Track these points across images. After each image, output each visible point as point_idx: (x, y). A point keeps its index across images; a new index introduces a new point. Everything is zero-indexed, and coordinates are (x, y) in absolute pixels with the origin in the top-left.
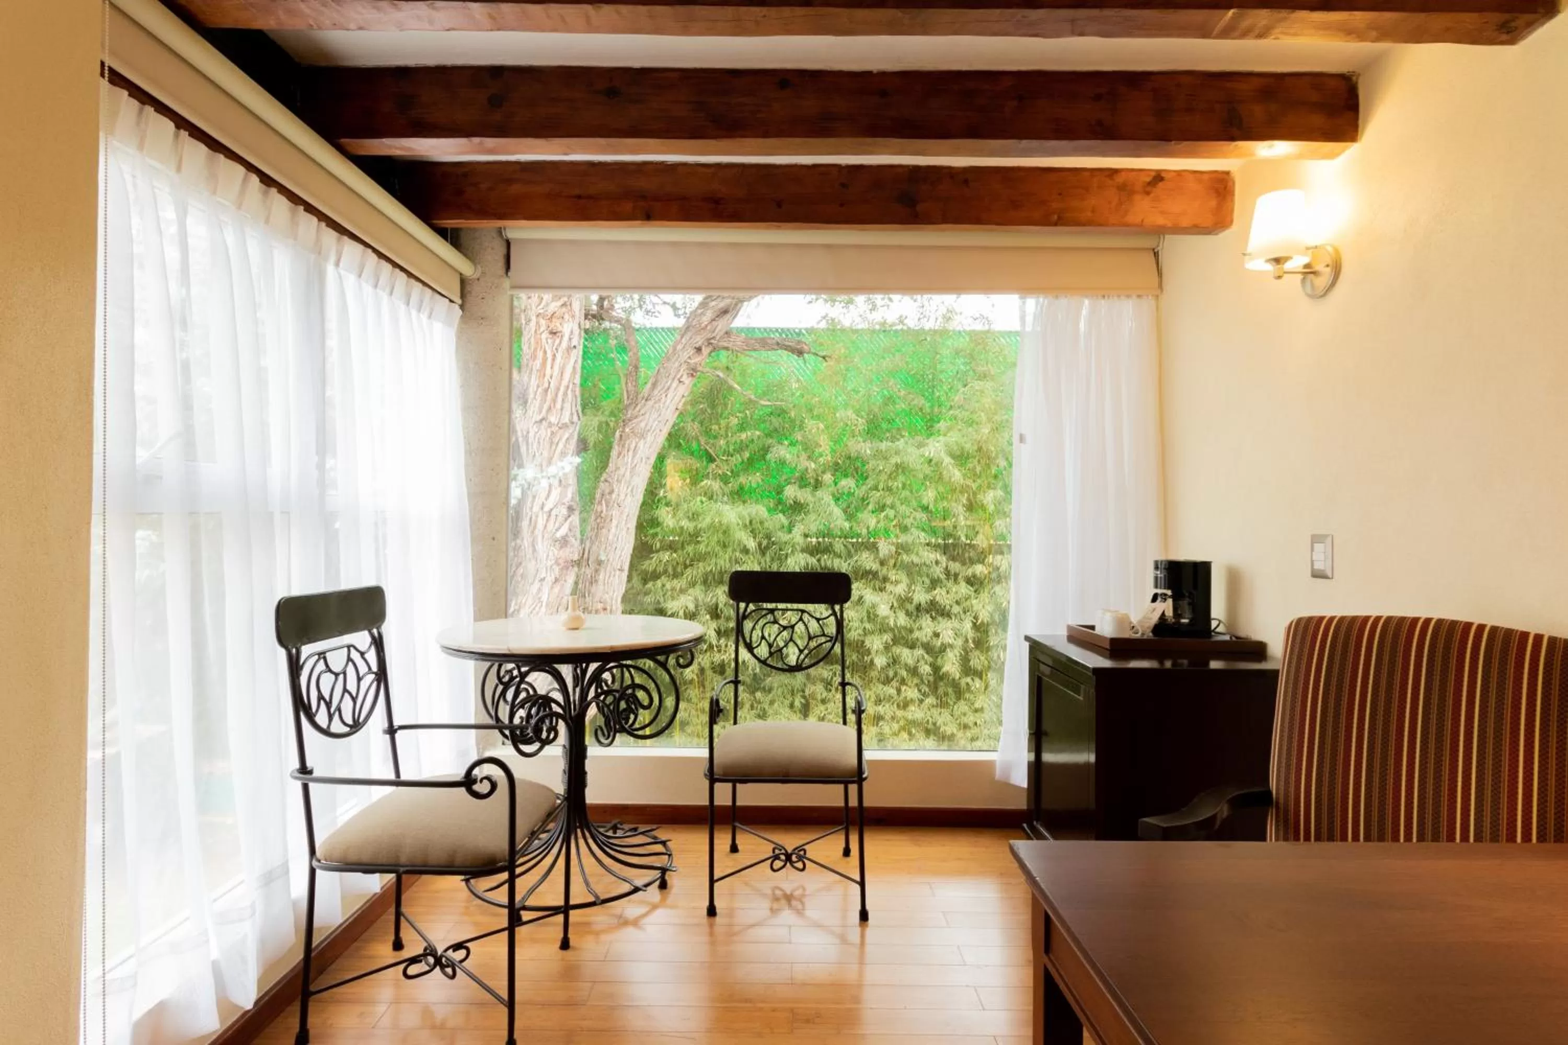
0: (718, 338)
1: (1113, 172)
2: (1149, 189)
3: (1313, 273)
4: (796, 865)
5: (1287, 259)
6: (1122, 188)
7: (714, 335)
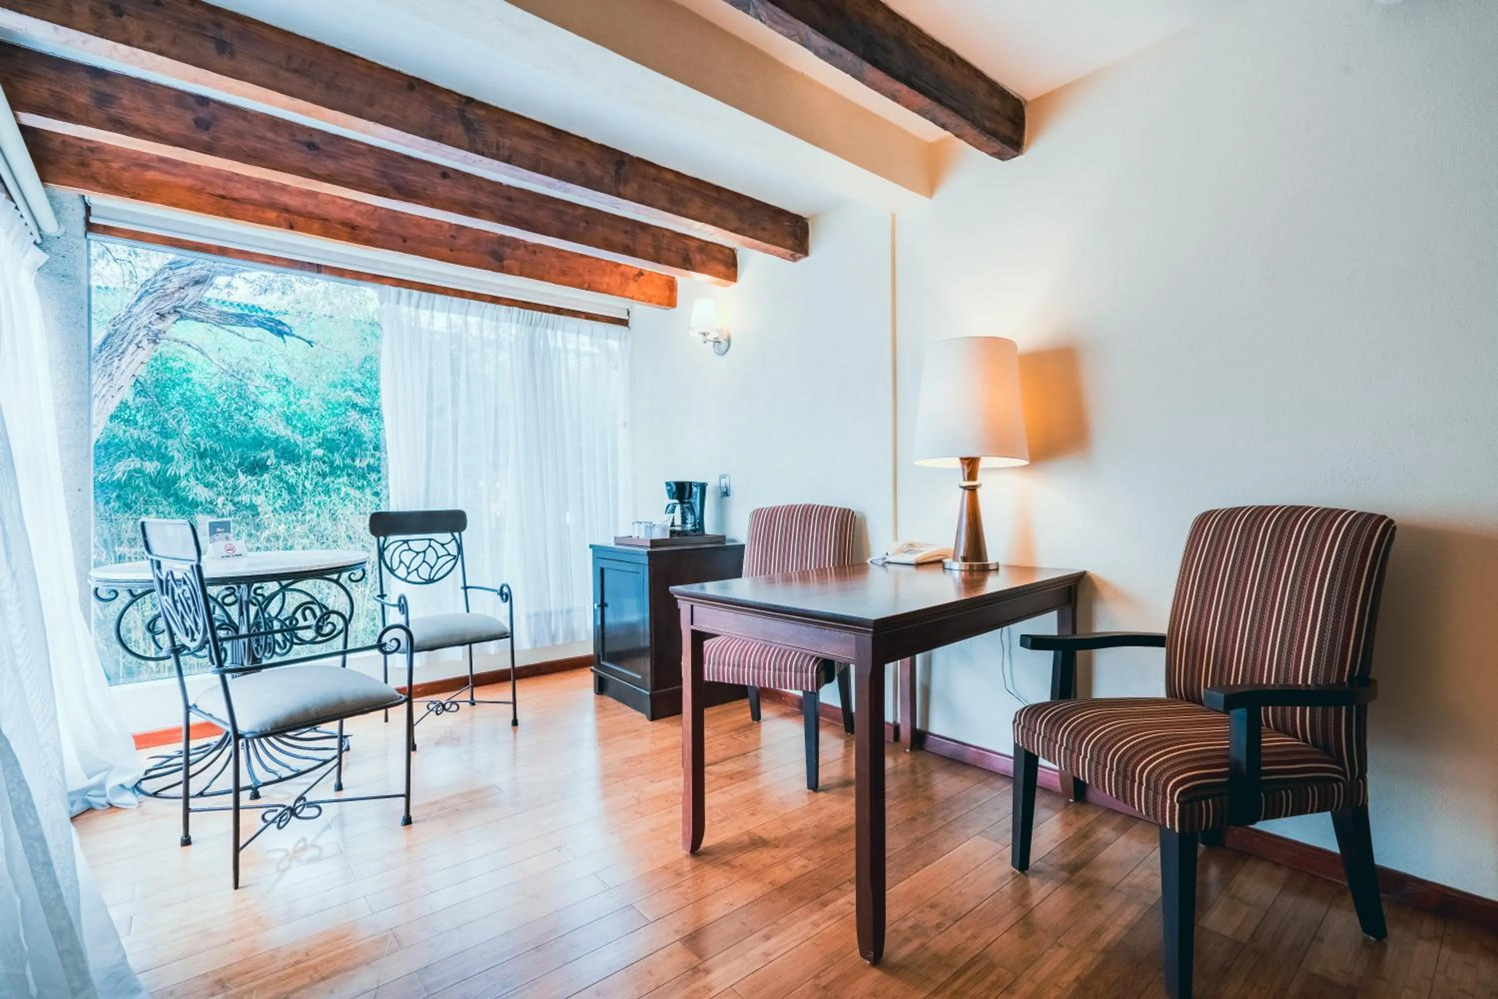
0: (186, 307)
1: (618, 265)
2: (637, 278)
3: (719, 342)
4: (451, 709)
5: (708, 334)
6: (622, 275)
7: (182, 303)
